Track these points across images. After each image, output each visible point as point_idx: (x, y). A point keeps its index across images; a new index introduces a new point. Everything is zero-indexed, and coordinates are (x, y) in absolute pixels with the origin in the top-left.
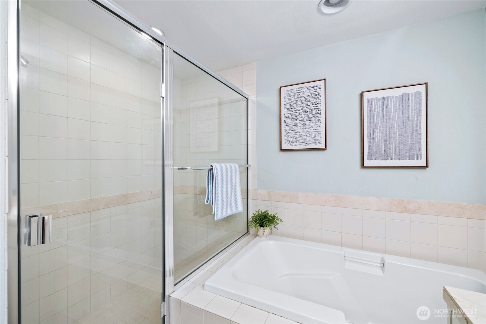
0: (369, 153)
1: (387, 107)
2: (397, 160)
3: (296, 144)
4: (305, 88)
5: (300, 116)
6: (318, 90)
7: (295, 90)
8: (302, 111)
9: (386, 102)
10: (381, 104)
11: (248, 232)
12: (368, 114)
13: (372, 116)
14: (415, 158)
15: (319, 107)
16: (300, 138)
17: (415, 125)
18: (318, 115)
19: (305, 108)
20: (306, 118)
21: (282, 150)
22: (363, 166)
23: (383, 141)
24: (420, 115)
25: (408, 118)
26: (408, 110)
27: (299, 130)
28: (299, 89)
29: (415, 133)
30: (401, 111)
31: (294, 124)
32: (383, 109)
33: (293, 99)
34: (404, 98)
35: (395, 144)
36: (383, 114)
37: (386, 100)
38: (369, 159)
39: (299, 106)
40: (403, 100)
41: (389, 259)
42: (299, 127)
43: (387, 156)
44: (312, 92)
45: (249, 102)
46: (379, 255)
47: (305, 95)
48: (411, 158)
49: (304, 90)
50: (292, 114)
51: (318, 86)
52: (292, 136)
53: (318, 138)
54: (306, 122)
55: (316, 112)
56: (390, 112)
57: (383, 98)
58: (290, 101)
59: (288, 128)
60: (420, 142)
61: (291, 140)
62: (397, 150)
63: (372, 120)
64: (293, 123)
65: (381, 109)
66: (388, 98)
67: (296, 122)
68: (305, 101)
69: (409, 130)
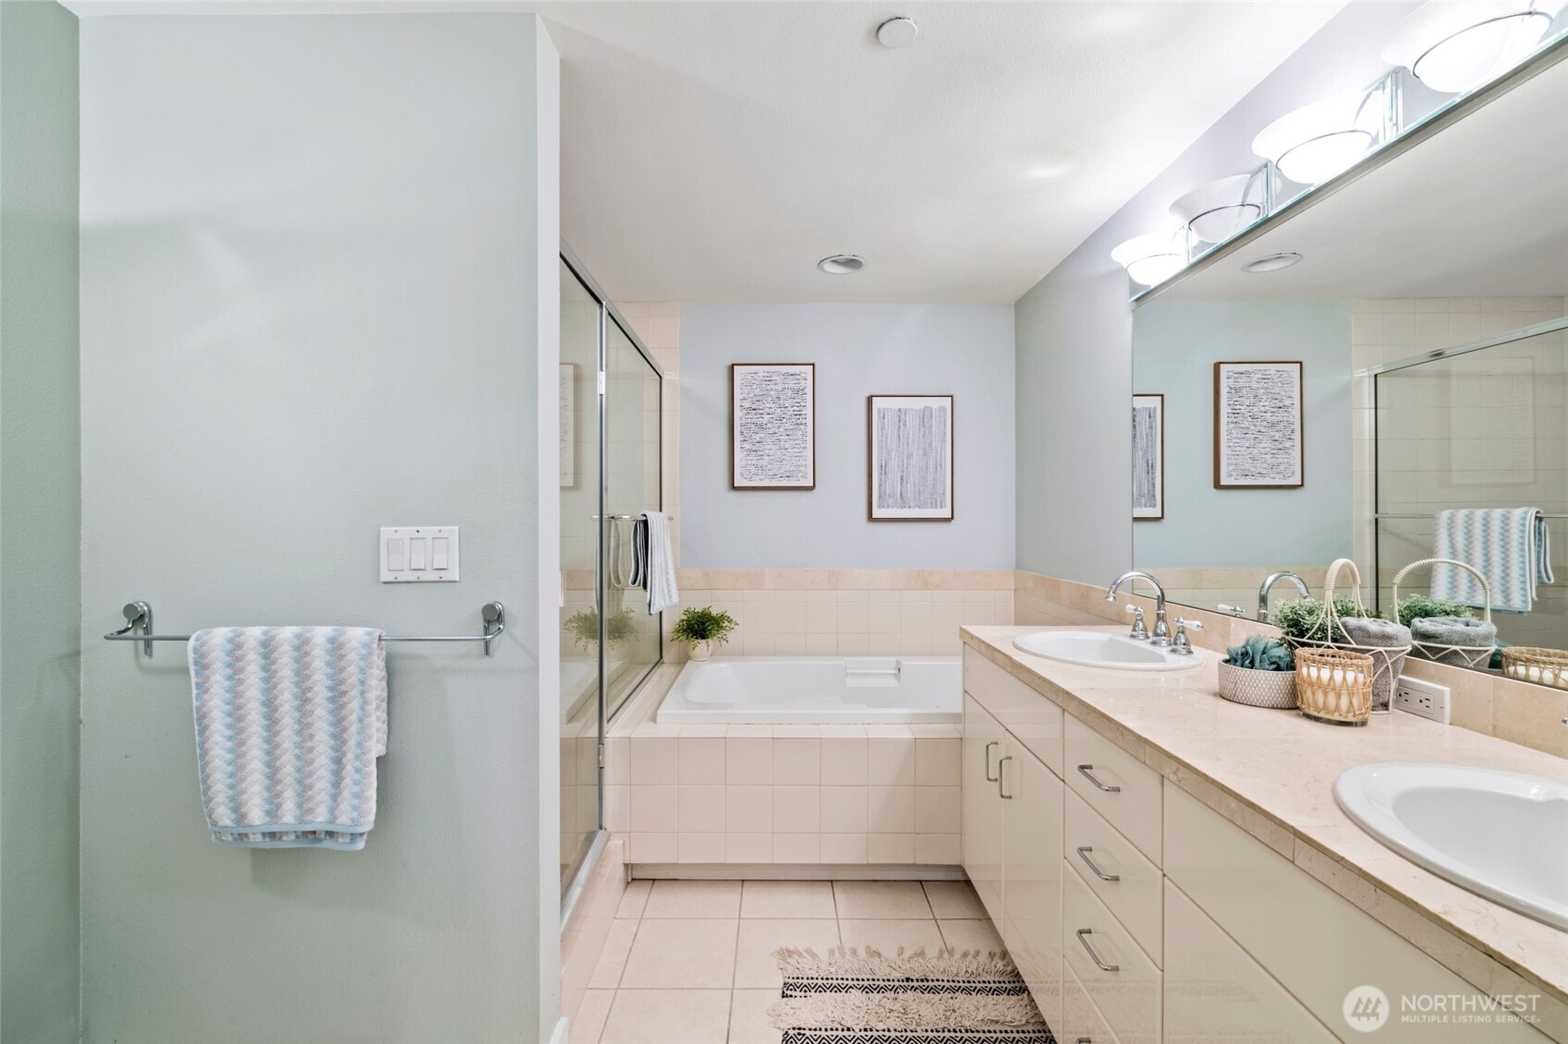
0: (880, 497)
1: (905, 425)
2: (917, 509)
3: (763, 477)
4: (780, 374)
5: (769, 425)
6: (803, 382)
7: (761, 374)
8: (773, 416)
9: (903, 417)
10: (897, 420)
11: (661, 657)
12: (878, 434)
13: (884, 439)
14: (939, 505)
15: (803, 412)
16: (769, 467)
17: (939, 456)
18: (802, 427)
19: (779, 411)
20: (781, 430)
21: (734, 488)
22: (870, 518)
23: (899, 479)
24: (945, 442)
25: (930, 444)
26: (931, 432)
27: (767, 451)
28: (767, 375)
29: (938, 468)
30: (922, 433)
31: (758, 440)
32: (899, 428)
33: (757, 392)
34: (927, 413)
35: (915, 485)
36: (899, 435)
37: (903, 413)
38: (879, 507)
39: (768, 405)
40: (925, 416)
41: (907, 662)
42: (768, 446)
43: (903, 502)
44: (791, 383)
45: (664, 382)
46: (893, 659)
47: (780, 387)
48: (934, 505)
49: (777, 378)
50: (754, 421)
51: (803, 375)
52: (754, 462)
53: (802, 468)
54: (781, 437)
55: (799, 422)
56: (909, 434)
57: (900, 409)
58: (752, 395)
59: (747, 446)
60: (944, 482)
61: (753, 470)
62: (917, 493)
63: (884, 444)
64: (757, 437)
65: (897, 428)
66: (906, 410)
67: (762, 435)
68: (778, 398)
69: (931, 463)
